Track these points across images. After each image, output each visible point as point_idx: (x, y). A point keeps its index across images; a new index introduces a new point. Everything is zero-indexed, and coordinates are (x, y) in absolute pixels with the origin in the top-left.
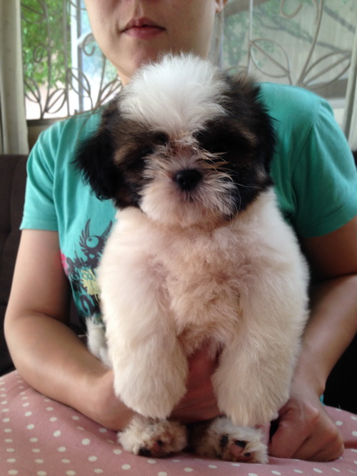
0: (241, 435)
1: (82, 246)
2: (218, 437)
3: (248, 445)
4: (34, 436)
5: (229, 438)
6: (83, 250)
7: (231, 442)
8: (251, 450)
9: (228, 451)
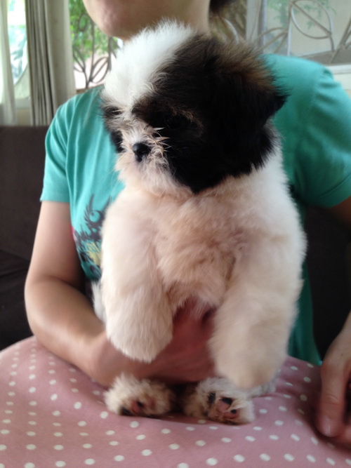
0: (228, 393)
1: (86, 220)
2: (206, 395)
3: (233, 403)
4: (34, 400)
5: (217, 395)
6: (87, 225)
7: (218, 399)
8: (237, 407)
9: (215, 408)
